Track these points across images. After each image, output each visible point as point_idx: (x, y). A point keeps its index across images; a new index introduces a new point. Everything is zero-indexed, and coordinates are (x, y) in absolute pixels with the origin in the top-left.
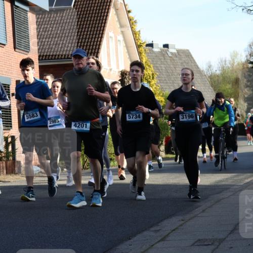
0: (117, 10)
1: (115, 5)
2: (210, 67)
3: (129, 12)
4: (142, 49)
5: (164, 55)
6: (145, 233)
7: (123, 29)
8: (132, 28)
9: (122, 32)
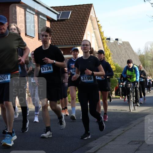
0: (92, 20)
1: (91, 18)
2: (139, 51)
3: (98, 21)
4: (104, 41)
5: (115, 44)
6: (104, 137)
7: (94, 31)
8: (99, 30)
9: (94, 32)
